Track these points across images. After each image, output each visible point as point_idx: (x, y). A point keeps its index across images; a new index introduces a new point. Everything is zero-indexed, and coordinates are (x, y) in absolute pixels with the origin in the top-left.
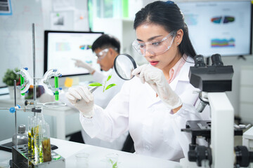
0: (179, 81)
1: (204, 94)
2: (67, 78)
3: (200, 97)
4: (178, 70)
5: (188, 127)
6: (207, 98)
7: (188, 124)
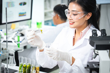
0: (85, 39)
1: (96, 51)
2: (13, 24)
3: (94, 52)
4: (85, 33)
5: (88, 66)
6: (98, 52)
7: (88, 64)
